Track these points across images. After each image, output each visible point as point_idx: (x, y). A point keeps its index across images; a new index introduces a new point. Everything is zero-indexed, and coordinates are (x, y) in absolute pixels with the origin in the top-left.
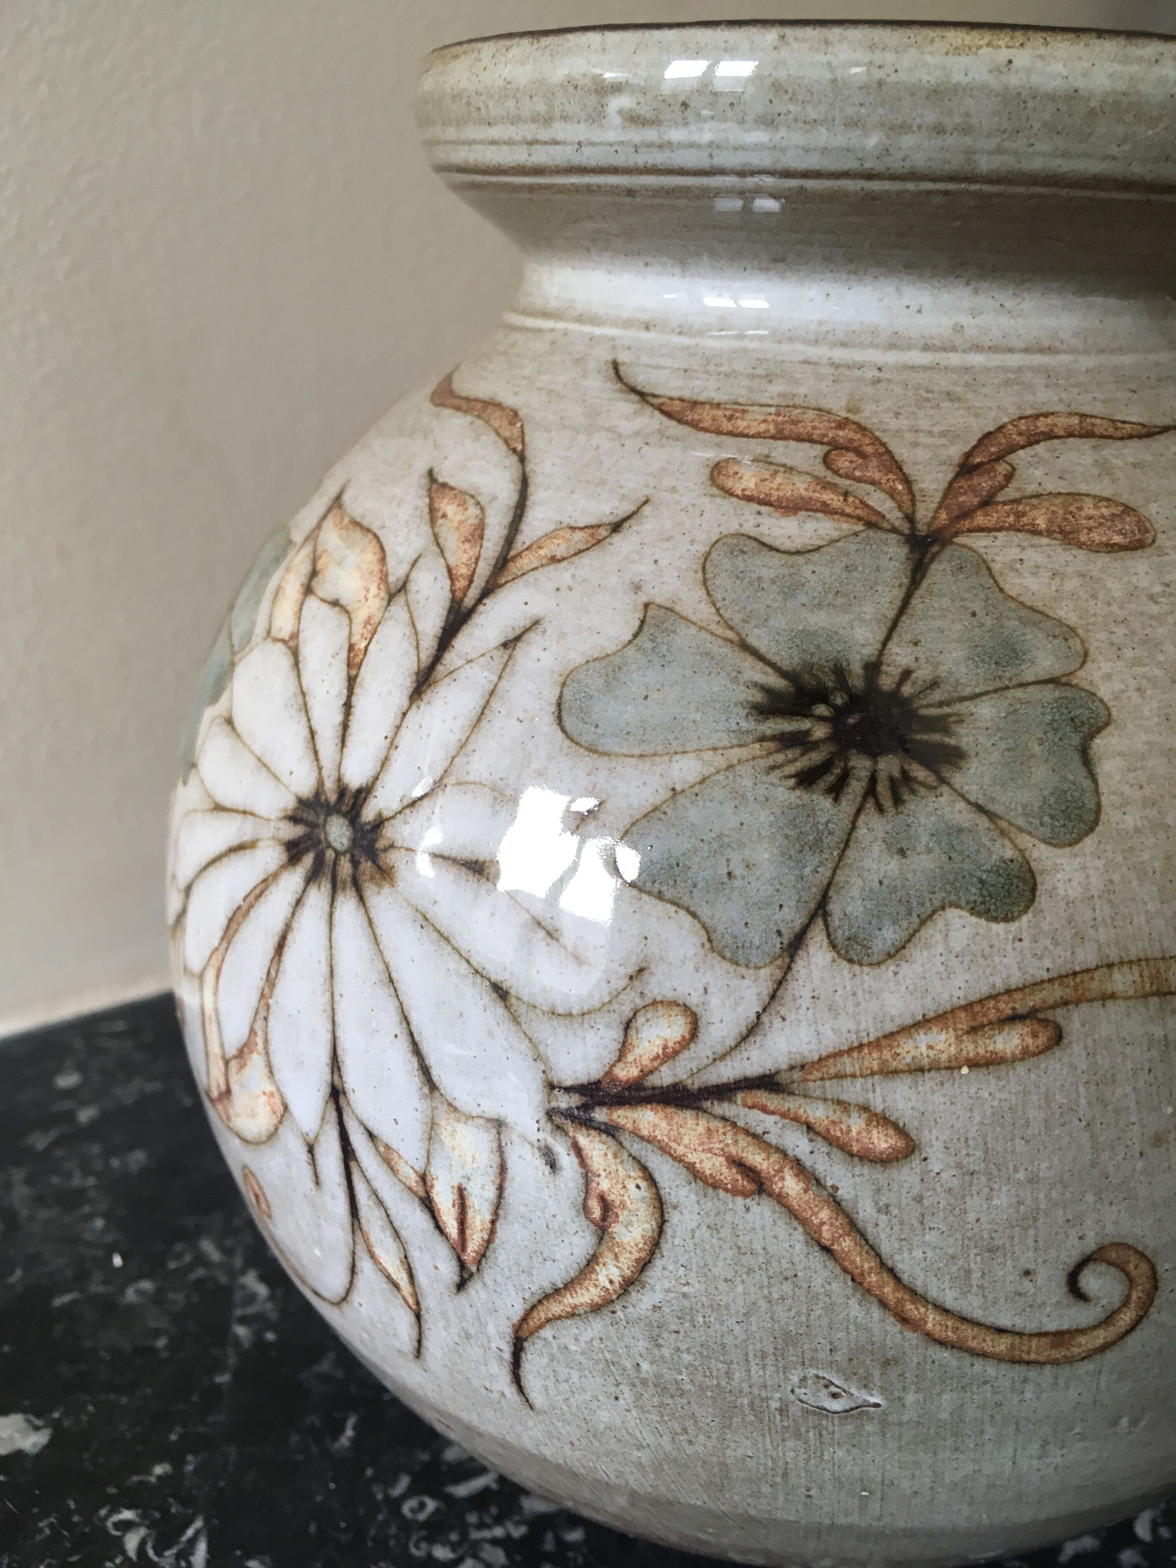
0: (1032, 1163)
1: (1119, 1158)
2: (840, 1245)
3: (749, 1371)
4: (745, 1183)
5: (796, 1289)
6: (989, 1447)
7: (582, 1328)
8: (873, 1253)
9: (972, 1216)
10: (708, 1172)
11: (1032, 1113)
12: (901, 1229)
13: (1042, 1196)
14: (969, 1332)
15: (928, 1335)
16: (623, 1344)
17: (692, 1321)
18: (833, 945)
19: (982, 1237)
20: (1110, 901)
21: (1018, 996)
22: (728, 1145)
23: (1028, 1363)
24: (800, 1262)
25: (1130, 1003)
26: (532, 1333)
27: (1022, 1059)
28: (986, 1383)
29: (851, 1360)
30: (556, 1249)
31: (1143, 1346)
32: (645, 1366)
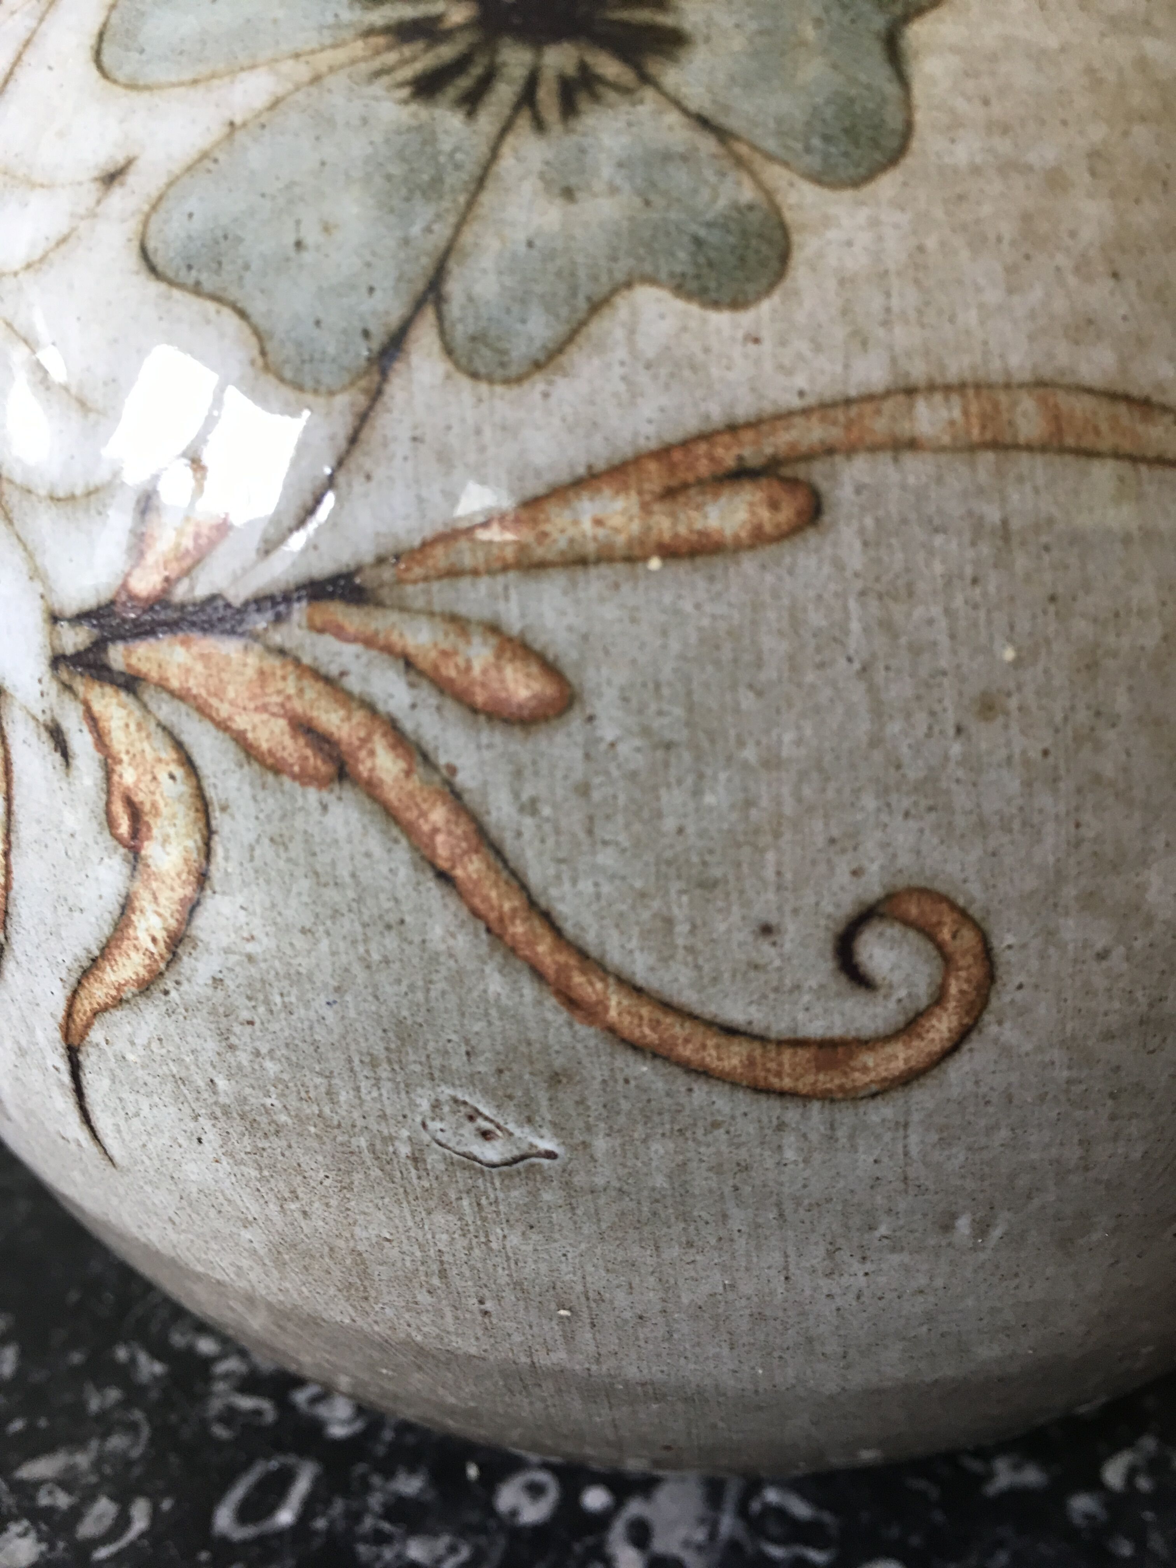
0: (767, 731)
1: (921, 730)
2: (465, 868)
3: (358, 1089)
4: (319, 763)
5: (405, 946)
6: (741, 1243)
7: (134, 1023)
8: (514, 883)
9: (669, 824)
10: (265, 746)
11: (768, 642)
12: (558, 843)
13: (786, 790)
14: (678, 1029)
15: (611, 1030)
16: (187, 1047)
17: (267, 1002)
18: (449, 351)
19: (687, 861)
20: (917, 281)
21: (748, 436)
22: (289, 698)
23: (782, 1094)
24: (408, 897)
25: (943, 458)
26: (82, 1038)
27: (752, 547)
28: (716, 1125)
29: (500, 1071)
30: (81, 890)
31: (977, 1083)
32: (222, 1083)
